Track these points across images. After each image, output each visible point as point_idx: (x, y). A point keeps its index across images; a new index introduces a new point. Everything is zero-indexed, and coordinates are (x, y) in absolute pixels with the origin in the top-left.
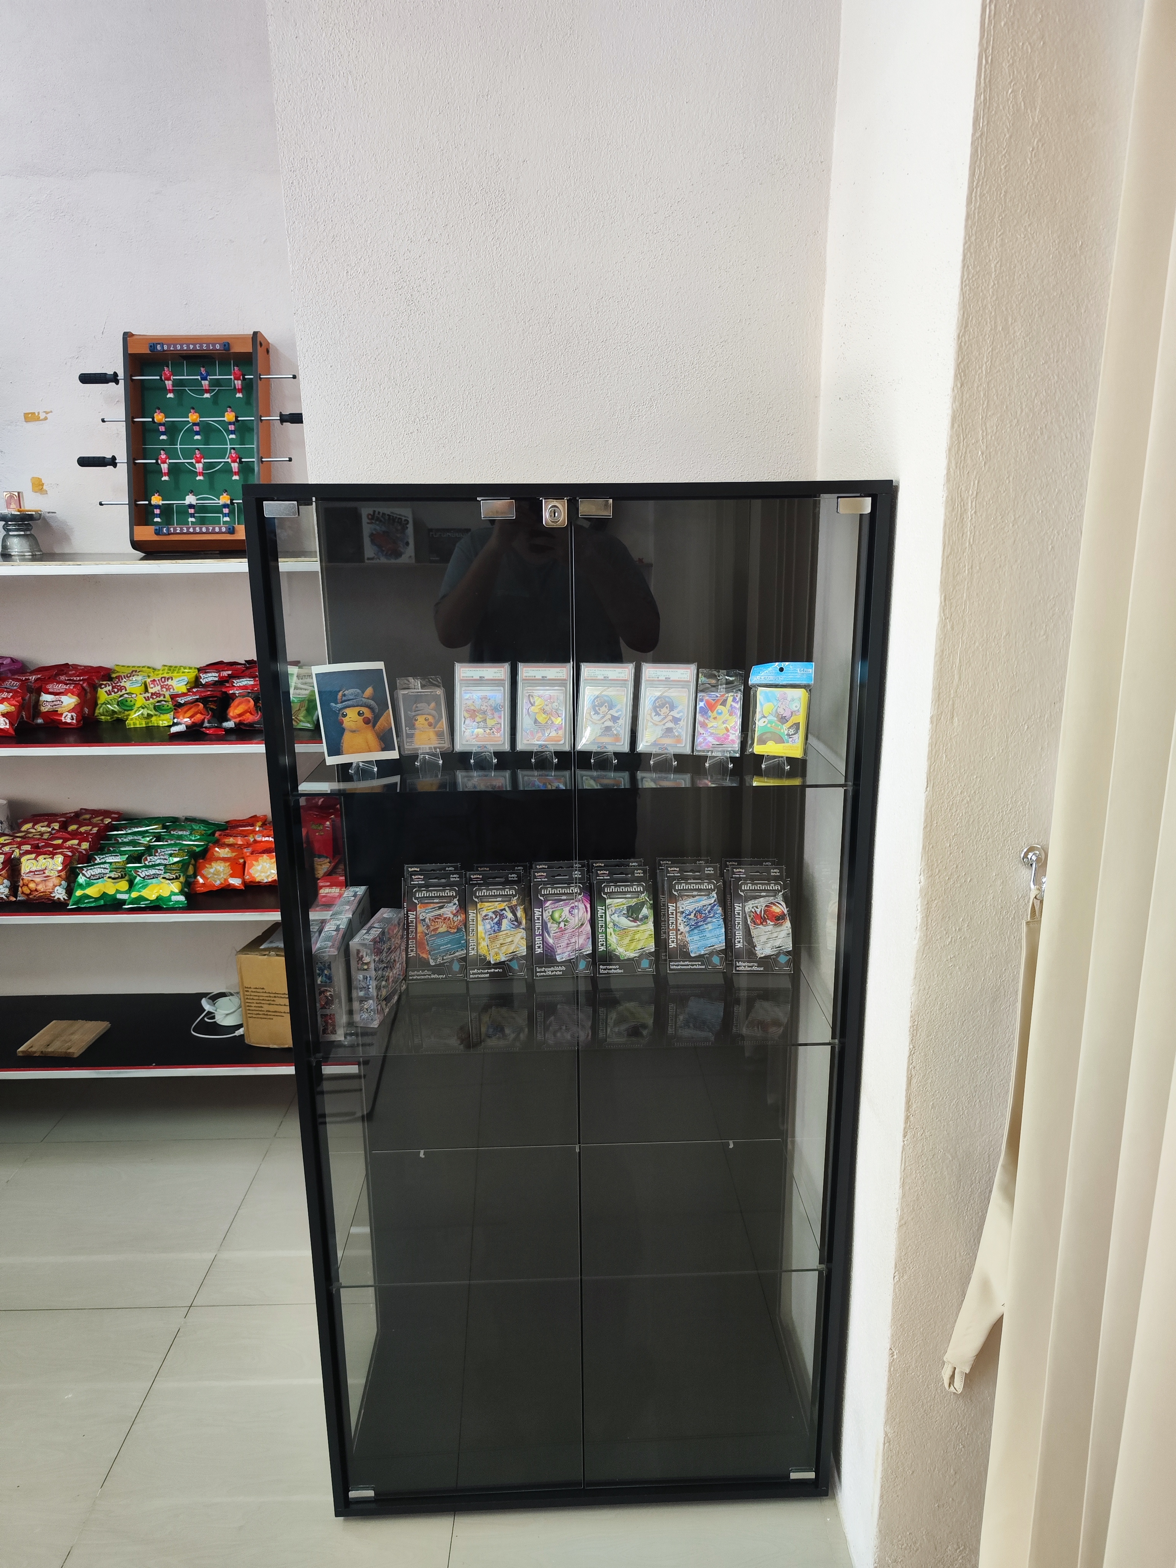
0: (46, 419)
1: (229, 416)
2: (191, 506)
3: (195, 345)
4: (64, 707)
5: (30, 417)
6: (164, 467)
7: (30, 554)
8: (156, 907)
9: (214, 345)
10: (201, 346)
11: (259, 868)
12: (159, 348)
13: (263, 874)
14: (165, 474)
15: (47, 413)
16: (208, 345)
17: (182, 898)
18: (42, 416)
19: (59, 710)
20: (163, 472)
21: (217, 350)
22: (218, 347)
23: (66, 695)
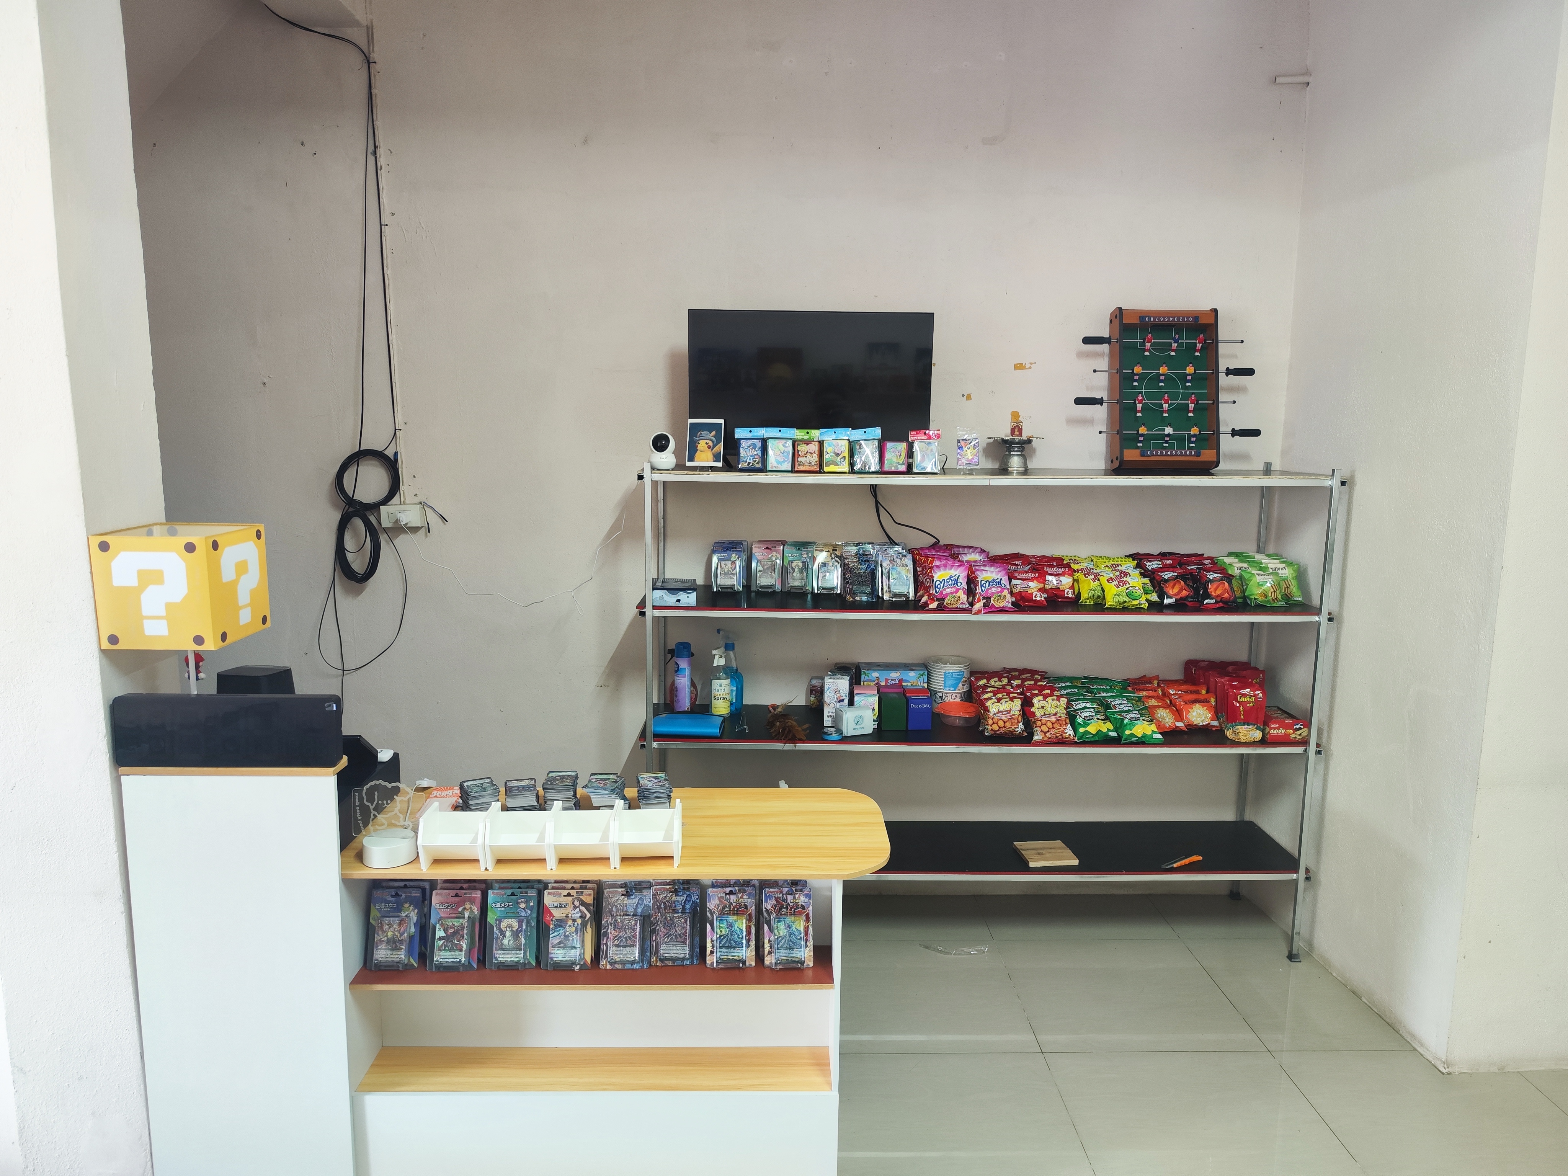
0: (1030, 368)
1: (1190, 370)
2: (1168, 435)
3: (1174, 318)
4: (1064, 585)
5: (1019, 367)
6: (1139, 406)
7: (1024, 469)
8: (1141, 742)
9: (1188, 318)
10: (1178, 319)
11: (1194, 714)
12: (1147, 319)
13: (1199, 719)
14: (1139, 411)
15: (1031, 363)
16: (1183, 318)
17: (1160, 736)
18: (1027, 366)
19: (1060, 587)
20: (1138, 409)
21: (1190, 322)
22: (1191, 319)
23: (1064, 576)
